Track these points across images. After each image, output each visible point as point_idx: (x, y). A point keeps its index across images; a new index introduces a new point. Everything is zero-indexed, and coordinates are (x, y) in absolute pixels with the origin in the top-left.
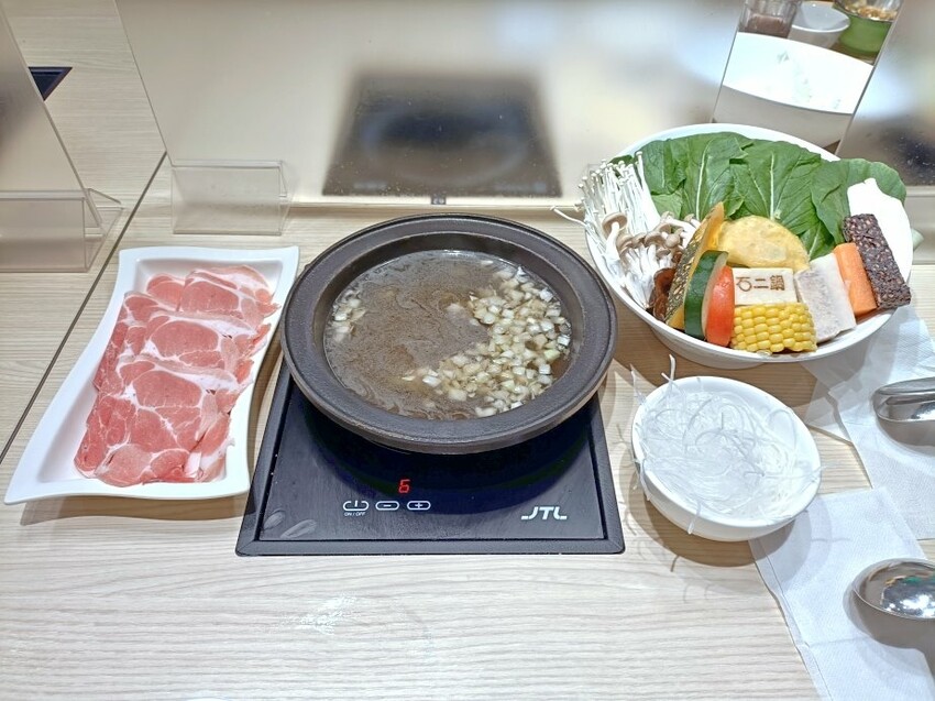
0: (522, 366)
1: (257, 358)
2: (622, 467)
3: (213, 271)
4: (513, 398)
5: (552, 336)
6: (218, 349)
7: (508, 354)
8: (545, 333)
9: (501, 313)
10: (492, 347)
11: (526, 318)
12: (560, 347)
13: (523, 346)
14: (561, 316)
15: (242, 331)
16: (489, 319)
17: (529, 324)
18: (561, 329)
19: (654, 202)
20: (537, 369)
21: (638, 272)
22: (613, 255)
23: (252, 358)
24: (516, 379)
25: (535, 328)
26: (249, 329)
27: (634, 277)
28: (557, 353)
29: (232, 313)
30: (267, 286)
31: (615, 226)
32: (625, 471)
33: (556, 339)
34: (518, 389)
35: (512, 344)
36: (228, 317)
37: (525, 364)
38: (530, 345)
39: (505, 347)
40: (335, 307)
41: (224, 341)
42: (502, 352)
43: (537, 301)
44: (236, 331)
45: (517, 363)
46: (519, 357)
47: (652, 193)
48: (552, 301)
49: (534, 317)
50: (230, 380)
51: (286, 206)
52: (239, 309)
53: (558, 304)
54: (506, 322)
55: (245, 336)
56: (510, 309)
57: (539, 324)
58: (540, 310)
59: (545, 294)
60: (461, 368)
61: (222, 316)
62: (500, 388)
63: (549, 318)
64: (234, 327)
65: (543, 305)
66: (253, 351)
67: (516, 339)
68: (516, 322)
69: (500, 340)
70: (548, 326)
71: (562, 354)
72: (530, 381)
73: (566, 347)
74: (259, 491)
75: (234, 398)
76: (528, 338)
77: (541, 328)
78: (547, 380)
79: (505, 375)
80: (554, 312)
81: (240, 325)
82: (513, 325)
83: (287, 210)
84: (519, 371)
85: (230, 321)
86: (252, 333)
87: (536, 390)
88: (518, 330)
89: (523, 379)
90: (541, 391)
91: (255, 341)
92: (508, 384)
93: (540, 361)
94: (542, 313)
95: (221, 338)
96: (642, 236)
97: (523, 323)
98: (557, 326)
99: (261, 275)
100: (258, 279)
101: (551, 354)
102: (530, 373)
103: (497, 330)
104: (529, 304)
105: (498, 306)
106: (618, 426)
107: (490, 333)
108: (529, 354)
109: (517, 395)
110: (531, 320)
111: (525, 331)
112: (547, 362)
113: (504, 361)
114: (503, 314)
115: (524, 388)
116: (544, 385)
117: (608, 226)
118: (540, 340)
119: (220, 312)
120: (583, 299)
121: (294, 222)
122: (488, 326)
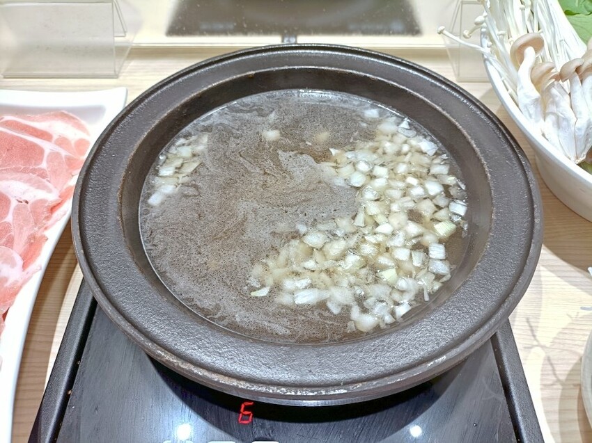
0: (405, 246)
1: (53, 234)
2: (545, 386)
3: (29, 119)
4: (396, 296)
5: (442, 203)
6: (9, 218)
7: (385, 228)
8: (432, 198)
9: (371, 171)
10: (360, 220)
11: (405, 177)
12: (456, 219)
13: (403, 217)
14: (449, 174)
15: (41, 194)
16: (357, 180)
17: (409, 186)
18: (453, 192)
19: (572, 24)
20: (426, 251)
21: (569, 114)
22: (528, 92)
23: (47, 233)
24: (398, 266)
25: (417, 191)
26: (50, 191)
27: (559, 123)
28: (453, 226)
29: (34, 171)
30: (88, 134)
31: (530, 51)
32: (547, 393)
33: (448, 206)
34: (403, 283)
35: (388, 213)
36: (25, 176)
37: (409, 244)
38: (414, 216)
39: (380, 219)
40: (161, 158)
41: (18, 209)
42: (377, 225)
43: (417, 155)
44: (34, 194)
45: (398, 241)
46: (401, 234)
47: (567, 13)
48: (436, 154)
49: (416, 175)
50: (13, 265)
51: (127, 47)
52: (44, 165)
53: (444, 156)
54: (379, 183)
55: (43, 201)
56: (382, 165)
57: (421, 184)
58: (422, 166)
59: (427, 146)
60: (321, 249)
61: (19, 175)
62: (377, 280)
63: (435, 176)
64: (32, 189)
65: (426, 160)
66: (50, 222)
67: (395, 207)
68: (393, 183)
69: (374, 209)
70: (434, 188)
71: (459, 229)
72: (418, 269)
73: (463, 218)
74: (46, 430)
75: (14, 292)
76: (411, 205)
77: (426, 190)
78: (443, 268)
79: (383, 260)
80: (440, 169)
81: (40, 186)
82: (389, 187)
83: (128, 52)
84: (402, 254)
85: (29, 181)
86: (52, 197)
87: (427, 284)
88: (396, 194)
89: (407, 266)
90: (437, 286)
91: (53, 209)
92: (389, 275)
93: (429, 239)
94: (425, 171)
95: (14, 203)
96: (577, 64)
97: (401, 185)
98: (446, 188)
99: (83, 122)
100: (80, 127)
101: (444, 229)
102: (418, 258)
103: (369, 195)
104: (407, 158)
105: (367, 163)
106: (528, 321)
107: (359, 199)
108: (413, 229)
109: (402, 292)
110: (412, 180)
111: (404, 195)
112: (440, 242)
113: (380, 238)
114: (374, 173)
115: (411, 281)
116: (438, 277)
117: (518, 54)
118: (426, 208)
119: (16, 170)
120: (483, 152)
121: (133, 64)
122: (357, 188)
